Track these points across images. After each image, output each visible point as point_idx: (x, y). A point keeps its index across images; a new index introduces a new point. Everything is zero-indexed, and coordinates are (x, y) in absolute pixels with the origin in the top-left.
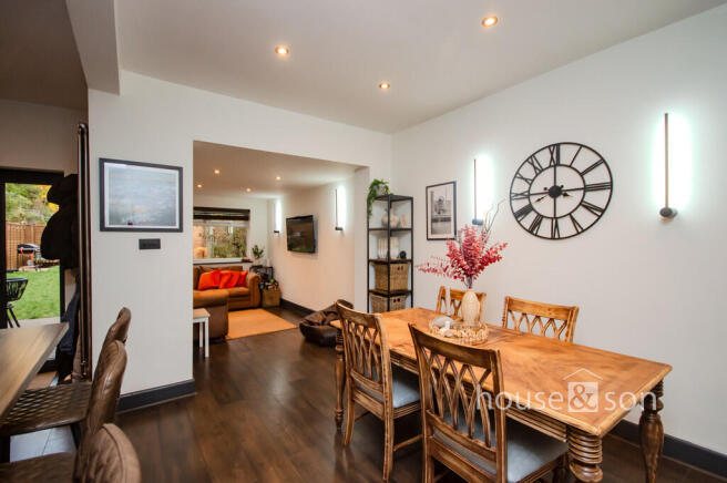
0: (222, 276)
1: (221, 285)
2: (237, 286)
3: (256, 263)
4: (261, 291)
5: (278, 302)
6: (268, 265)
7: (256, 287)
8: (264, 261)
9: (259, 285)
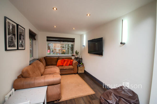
0: (65, 61)
1: (64, 65)
2: (70, 65)
3: (76, 57)
4: (78, 67)
5: (83, 72)
6: (80, 58)
7: (76, 66)
8: (79, 56)
9: (77, 65)
